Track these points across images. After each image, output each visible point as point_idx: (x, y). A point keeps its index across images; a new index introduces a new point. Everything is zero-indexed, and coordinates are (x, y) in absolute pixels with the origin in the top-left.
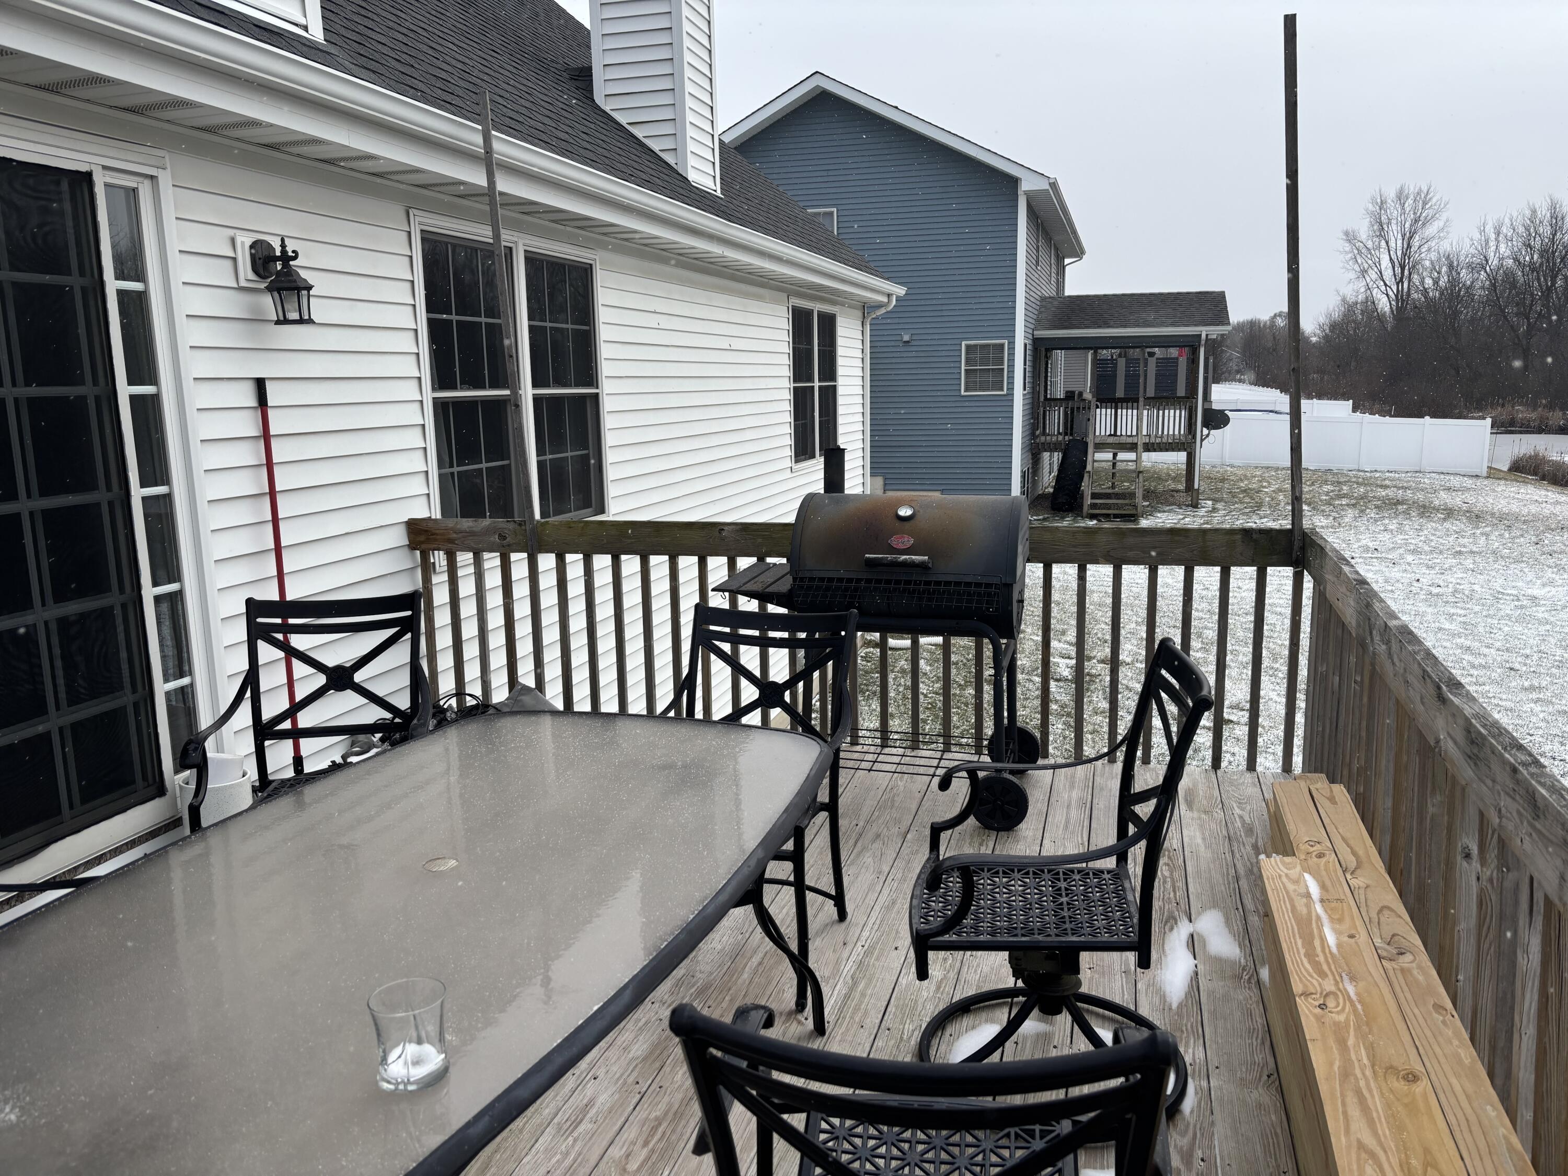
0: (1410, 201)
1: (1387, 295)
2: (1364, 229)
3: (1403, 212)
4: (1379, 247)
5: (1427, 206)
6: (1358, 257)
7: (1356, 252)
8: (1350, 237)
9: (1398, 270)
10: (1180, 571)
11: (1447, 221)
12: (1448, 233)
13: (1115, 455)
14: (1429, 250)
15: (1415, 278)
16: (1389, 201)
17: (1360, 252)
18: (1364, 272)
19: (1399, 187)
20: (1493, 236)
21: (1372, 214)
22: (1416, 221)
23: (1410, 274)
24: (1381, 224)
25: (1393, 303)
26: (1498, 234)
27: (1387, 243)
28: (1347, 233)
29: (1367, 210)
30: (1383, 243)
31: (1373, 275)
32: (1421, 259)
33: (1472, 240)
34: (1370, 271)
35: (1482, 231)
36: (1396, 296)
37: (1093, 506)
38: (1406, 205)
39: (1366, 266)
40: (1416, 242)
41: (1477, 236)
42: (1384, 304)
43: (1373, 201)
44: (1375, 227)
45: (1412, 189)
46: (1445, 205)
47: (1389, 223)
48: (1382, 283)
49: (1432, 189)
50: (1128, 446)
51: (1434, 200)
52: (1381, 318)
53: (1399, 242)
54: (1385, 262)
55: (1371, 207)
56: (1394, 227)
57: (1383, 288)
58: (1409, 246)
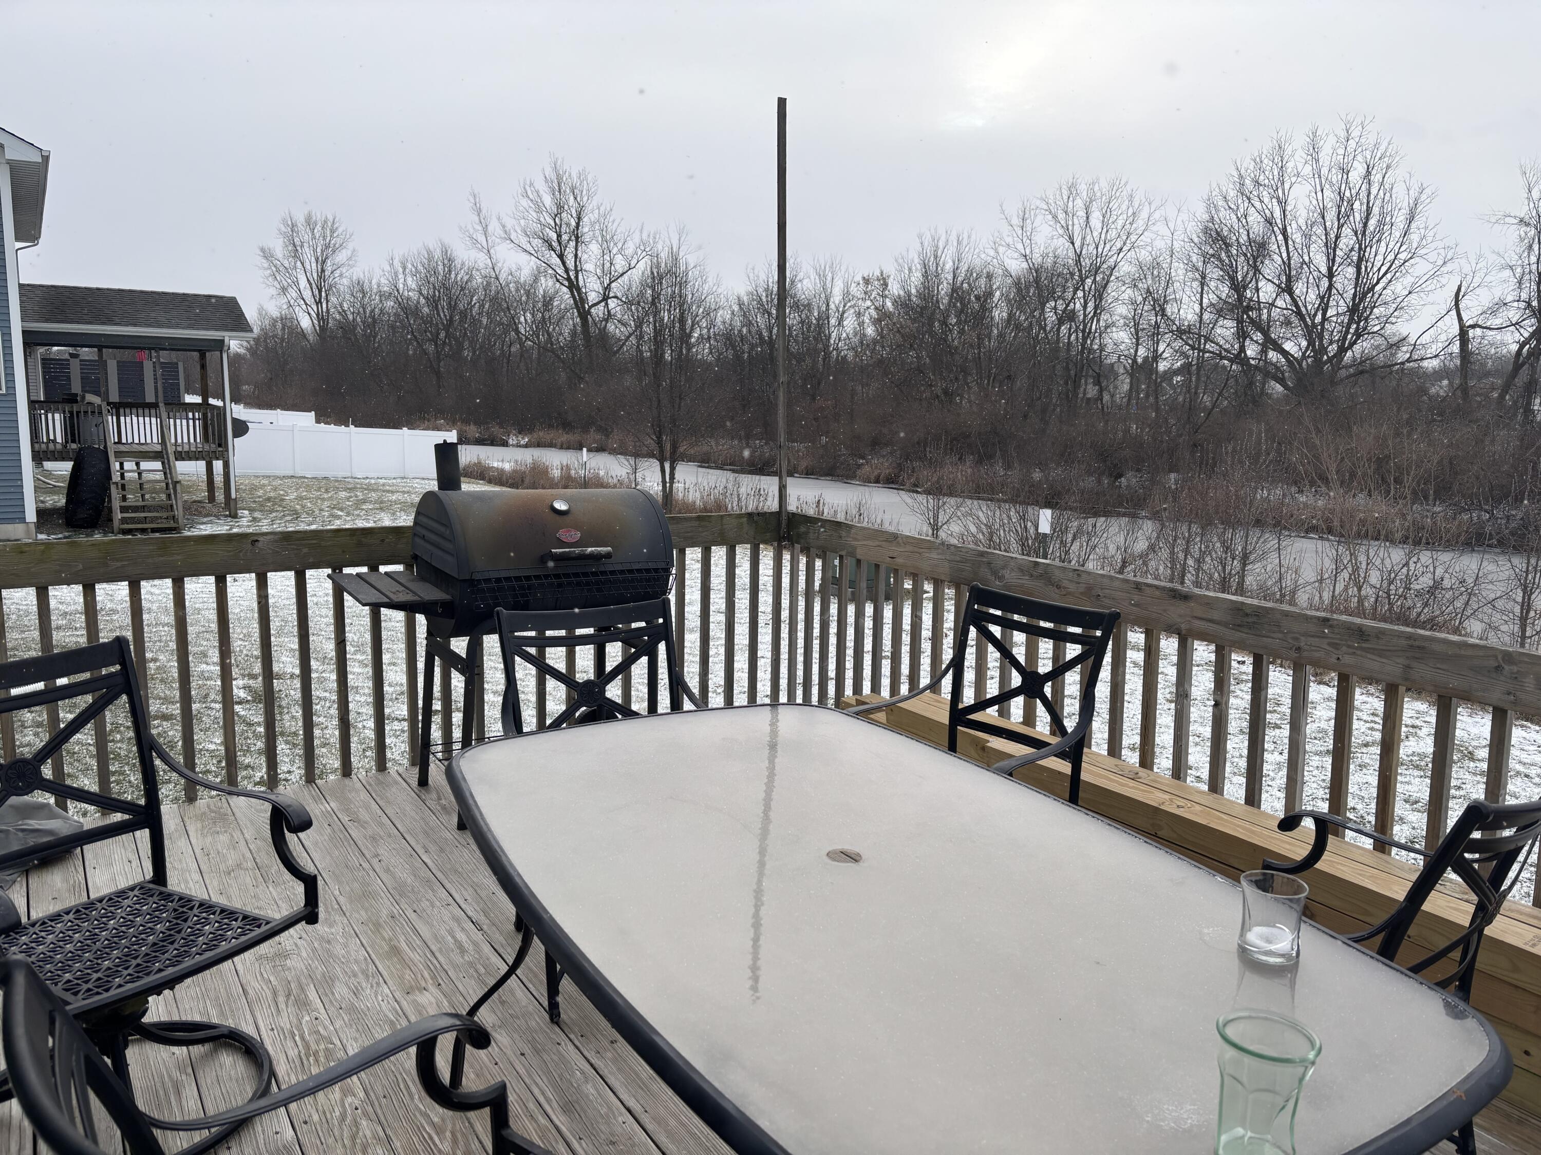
0: (318, 228)
1: (309, 314)
2: (279, 248)
3: (314, 238)
4: (295, 268)
5: (335, 235)
6: (277, 275)
7: (274, 269)
8: (267, 254)
9: (316, 292)
10: (209, 581)
11: (354, 250)
12: (356, 261)
13: (138, 464)
14: (341, 275)
15: (333, 299)
16: (299, 225)
17: (278, 271)
18: (284, 290)
19: (306, 213)
20: (401, 270)
21: (284, 235)
22: (327, 247)
23: (327, 296)
24: (294, 245)
25: (316, 322)
26: (404, 268)
27: (303, 264)
28: (263, 250)
29: (279, 230)
30: (299, 264)
31: (293, 293)
32: (335, 283)
33: (383, 271)
34: (290, 290)
35: (391, 265)
36: (318, 315)
37: (124, 521)
38: (316, 231)
39: (286, 284)
40: (329, 268)
41: (387, 268)
42: (305, 323)
43: (284, 221)
44: (290, 248)
45: (318, 216)
46: (351, 236)
47: (302, 246)
48: (302, 302)
49: (337, 220)
50: (151, 455)
51: (340, 230)
52: (303, 334)
53: (314, 265)
54: (303, 283)
55: (283, 229)
56: (307, 250)
57: (304, 307)
58: (323, 271)
